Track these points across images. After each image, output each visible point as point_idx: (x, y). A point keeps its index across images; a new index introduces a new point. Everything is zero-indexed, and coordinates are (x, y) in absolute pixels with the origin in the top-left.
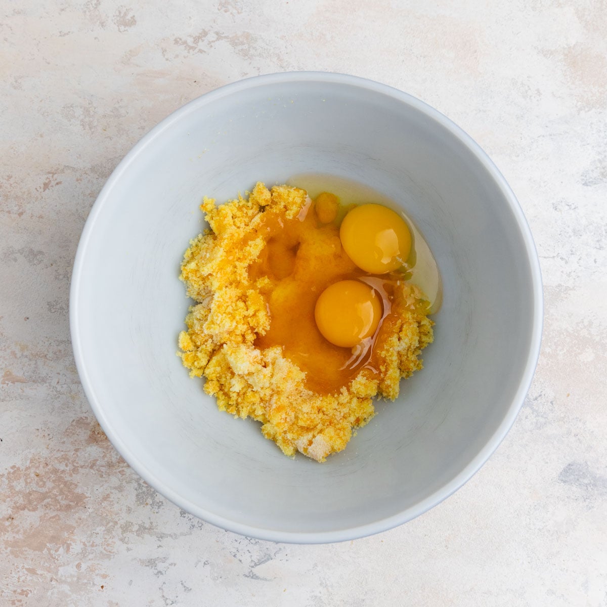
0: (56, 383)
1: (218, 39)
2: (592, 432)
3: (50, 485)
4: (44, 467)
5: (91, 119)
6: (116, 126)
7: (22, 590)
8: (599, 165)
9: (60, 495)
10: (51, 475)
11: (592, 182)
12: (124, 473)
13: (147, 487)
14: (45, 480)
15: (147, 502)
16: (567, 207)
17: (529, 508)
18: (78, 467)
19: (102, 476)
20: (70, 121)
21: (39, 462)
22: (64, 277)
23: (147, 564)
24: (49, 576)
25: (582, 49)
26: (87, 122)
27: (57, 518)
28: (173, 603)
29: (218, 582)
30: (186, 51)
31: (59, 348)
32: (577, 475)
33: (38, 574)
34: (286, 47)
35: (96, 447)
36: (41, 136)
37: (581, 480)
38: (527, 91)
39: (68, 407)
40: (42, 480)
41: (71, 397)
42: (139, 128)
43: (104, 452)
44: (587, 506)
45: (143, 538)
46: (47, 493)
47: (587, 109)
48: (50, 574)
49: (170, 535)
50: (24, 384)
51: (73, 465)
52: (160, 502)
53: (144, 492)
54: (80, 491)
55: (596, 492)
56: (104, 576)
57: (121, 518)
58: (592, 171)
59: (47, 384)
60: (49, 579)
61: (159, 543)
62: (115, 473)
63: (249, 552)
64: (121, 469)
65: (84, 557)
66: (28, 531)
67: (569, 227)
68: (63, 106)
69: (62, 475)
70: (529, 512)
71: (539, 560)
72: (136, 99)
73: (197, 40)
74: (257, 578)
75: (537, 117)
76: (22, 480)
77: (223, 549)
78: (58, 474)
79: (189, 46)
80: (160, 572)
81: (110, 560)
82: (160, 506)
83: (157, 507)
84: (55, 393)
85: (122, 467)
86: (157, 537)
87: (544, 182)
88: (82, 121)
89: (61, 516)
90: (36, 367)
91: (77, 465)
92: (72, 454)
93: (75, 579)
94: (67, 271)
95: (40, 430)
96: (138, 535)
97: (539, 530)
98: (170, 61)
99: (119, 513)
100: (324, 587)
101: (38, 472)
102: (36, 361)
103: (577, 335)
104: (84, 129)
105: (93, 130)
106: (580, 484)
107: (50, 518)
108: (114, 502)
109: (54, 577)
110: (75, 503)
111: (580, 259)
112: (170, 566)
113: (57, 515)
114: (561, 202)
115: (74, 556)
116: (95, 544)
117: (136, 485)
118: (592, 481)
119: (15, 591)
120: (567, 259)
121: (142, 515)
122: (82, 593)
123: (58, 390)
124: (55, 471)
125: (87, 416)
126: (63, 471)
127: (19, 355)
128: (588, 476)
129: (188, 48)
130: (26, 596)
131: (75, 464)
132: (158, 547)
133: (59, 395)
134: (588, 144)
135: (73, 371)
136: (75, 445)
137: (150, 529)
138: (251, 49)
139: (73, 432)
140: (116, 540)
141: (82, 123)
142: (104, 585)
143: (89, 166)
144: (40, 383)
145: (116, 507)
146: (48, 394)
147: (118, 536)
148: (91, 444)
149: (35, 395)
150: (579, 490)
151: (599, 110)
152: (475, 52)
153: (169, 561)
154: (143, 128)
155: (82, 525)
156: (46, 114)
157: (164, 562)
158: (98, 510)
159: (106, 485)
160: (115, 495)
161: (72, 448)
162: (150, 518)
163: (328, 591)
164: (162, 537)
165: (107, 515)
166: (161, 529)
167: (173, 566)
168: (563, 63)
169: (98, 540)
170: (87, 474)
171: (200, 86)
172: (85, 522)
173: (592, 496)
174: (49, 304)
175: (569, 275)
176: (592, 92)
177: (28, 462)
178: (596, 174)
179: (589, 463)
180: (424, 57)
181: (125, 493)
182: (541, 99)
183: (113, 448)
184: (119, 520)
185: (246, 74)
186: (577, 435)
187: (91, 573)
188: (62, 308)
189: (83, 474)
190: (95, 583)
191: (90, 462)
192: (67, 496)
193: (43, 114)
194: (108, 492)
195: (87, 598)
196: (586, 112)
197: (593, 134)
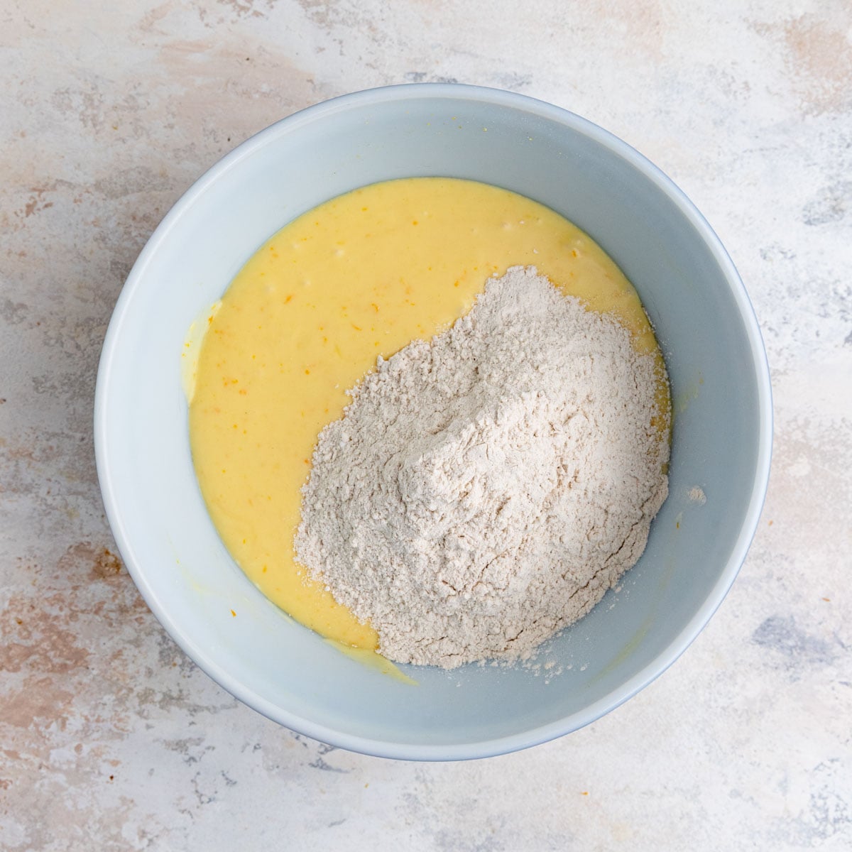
0: (46, 493)
2: (803, 575)
3: (37, 635)
4: (28, 611)
5: (95, 112)
6: (131, 123)
8: (829, 195)
9: (52, 650)
10: (38, 622)
11: (818, 219)
12: (142, 621)
14: (30, 629)
15: (175, 661)
16: (781, 256)
17: (710, 679)
18: (77, 611)
19: (111, 625)
20: (64, 113)
21: (22, 604)
22: (57, 342)
23: (174, 747)
24: (37, 761)
25: (812, 23)
26: (89, 116)
27: (48, 682)
28: (210, 800)
29: (273, 773)
30: (235, 13)
31: (50, 443)
32: (778, 634)
33: (21, 759)
34: (381, 11)
35: (102, 584)
36: (23, 135)
37: (784, 641)
38: (729, 85)
39: (62, 528)
40: (26, 629)
41: (67, 513)
42: (165, 127)
43: (114, 592)
44: (791, 677)
45: (169, 711)
46: (33, 647)
47: (815, 113)
48: (38, 759)
49: (207, 708)
51: (71, 610)
53: (170, 648)
54: (80, 645)
55: (804, 658)
56: (115, 763)
57: (138, 684)
58: (819, 203)
59: (33, 495)
60: (37, 765)
61: (191, 719)
62: (131, 620)
64: (138, 616)
65: (86, 736)
66: (8, 699)
67: (782, 284)
68: (54, 91)
69: (55, 623)
70: (709, 684)
72: (161, 83)
74: (328, 768)
75: (744, 122)
78: (50, 621)
79: (239, 6)
80: (193, 759)
81: (123, 740)
82: (193, 667)
83: (189, 669)
84: (44, 507)
85: (140, 613)
86: (189, 710)
87: (750, 218)
88: (82, 114)
89: (53, 679)
90: (17, 471)
91: (76, 609)
92: (69, 593)
93: (73, 766)
94: (60, 334)
95: (23, 560)
96: (162, 708)
97: (723, 708)
98: (211, 27)
99: (135, 677)
100: (421, 783)
101: (20, 617)
102: (17, 461)
103: (787, 438)
104: (86, 126)
105: (98, 128)
106: (782, 647)
107: (39, 681)
108: (128, 662)
109: (44, 763)
110: (74, 661)
111: (796, 331)
112: (206, 751)
113: (47, 678)
114: (773, 247)
115: (73, 734)
116: (101, 719)
117: (159, 638)
120: (777, 330)
121: (169, 679)
122: (84, 785)
123: (49, 503)
124: (45, 617)
125: (89, 540)
126: (56, 618)
128: (794, 635)
129: (239, 9)
130: (5, 788)
131: (73, 608)
132: (190, 724)
133: (50, 510)
134: (815, 164)
135: (69, 477)
136: (74, 582)
138: (330, 12)
139: (70, 563)
140: (131, 713)
141: (82, 117)
142: (114, 775)
143: (92, 181)
144: (22, 493)
145: (131, 669)
146: (35, 509)
147: (134, 708)
148: (96, 580)
149: (16, 510)
150: (781, 655)
151: (833, 114)
152: (658, 24)
153: (205, 744)
154: (171, 127)
155: (83, 693)
156: (29, 103)
157: (198, 745)
158: (106, 671)
159: (117, 638)
160: (130, 651)
161: (69, 585)
162: (178, 684)
163: (427, 787)
164: (195, 711)
165: (118, 680)
166: (194, 699)
167: (211, 750)
168: (785, 44)
169: (106, 714)
170: (90, 622)
171: (255, 66)
172: (87, 689)
173: (798, 663)
174: (35, 380)
175: (779, 354)
176: (823, 88)
177: (7, 603)
178: (824, 208)
179: (796, 618)
180: (583, 30)
181: (143, 649)
182: (749, 97)
183: (126, 587)
184: (135, 686)
185: (322, 50)
186: (781, 579)
187: (96, 758)
188: (53, 387)
189: (85, 621)
190: (102, 771)
191: (95, 605)
192: (62, 651)
193: (25, 103)
194: (120, 647)
195: (90, 792)
196: (814, 117)
197: (822, 149)
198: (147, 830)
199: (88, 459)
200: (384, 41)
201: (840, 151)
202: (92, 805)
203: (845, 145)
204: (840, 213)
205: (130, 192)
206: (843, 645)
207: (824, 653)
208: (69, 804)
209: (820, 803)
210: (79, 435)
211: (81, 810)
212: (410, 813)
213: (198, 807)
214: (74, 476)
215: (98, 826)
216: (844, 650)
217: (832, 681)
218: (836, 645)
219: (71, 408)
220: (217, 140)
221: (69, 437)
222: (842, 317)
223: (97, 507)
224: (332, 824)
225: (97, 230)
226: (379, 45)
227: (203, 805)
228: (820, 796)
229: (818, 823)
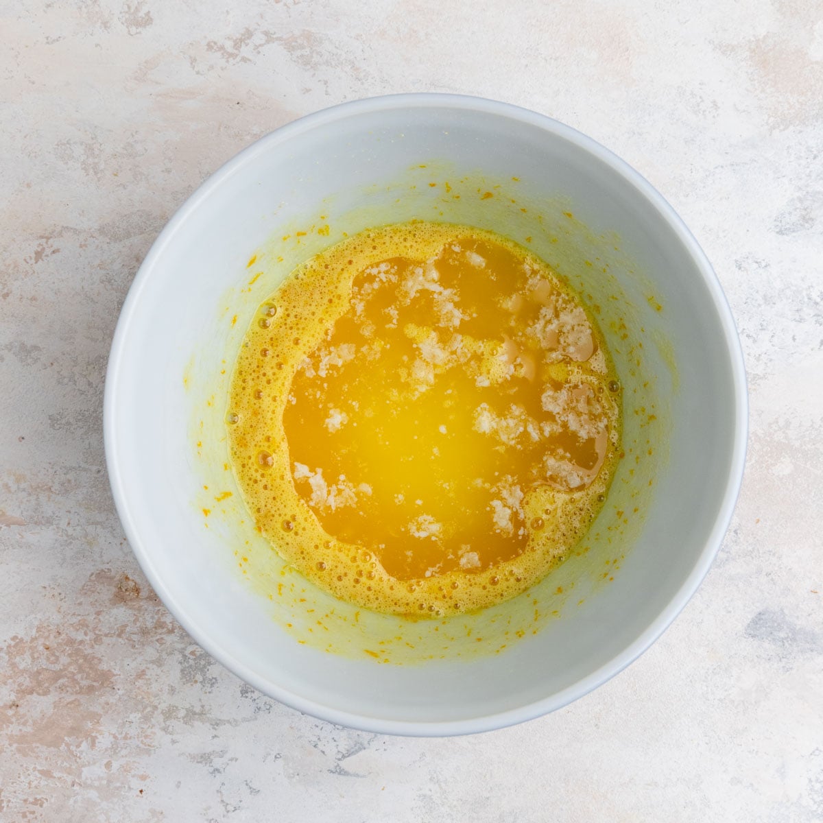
0: (66, 524)
1: (268, 42)
2: (790, 569)
4: (55, 637)
5: (96, 160)
6: (130, 170)
7: (36, 799)
8: (799, 205)
9: (79, 673)
10: (65, 647)
11: (790, 229)
12: (164, 641)
13: (194, 660)
14: (57, 654)
15: (196, 678)
16: (755, 265)
17: (707, 672)
18: (101, 635)
19: (133, 647)
20: (67, 163)
21: (49, 631)
22: (70, 381)
23: (199, 760)
24: (69, 779)
25: (775, 42)
26: (90, 165)
27: (77, 703)
28: (235, 809)
29: (294, 780)
30: (224, 60)
31: (68, 476)
32: (769, 626)
33: (55, 777)
34: (363, 51)
35: (123, 609)
36: (29, 186)
37: (775, 633)
38: (698, 104)
39: (83, 557)
40: (53, 655)
41: (88, 542)
42: (163, 171)
43: (134, 615)
44: (783, 667)
45: (192, 726)
46: (61, 670)
47: (782, 127)
48: (70, 777)
49: (229, 722)
50: (23, 527)
51: (95, 634)
52: (213, 678)
53: (191, 666)
54: (105, 667)
55: (796, 649)
56: (143, 778)
57: (162, 701)
58: (790, 213)
59: (54, 527)
60: (70, 783)
61: (215, 733)
62: (152, 641)
63: (335, 741)
64: (158, 637)
65: (115, 753)
66: (39, 721)
67: (757, 292)
68: (56, 143)
69: (80, 647)
70: (705, 677)
71: (720, 739)
72: (157, 130)
73: (238, 43)
74: (346, 774)
75: (714, 139)
76: (27, 656)
77: (300, 737)
78: (76, 646)
79: (228, 53)
80: (217, 770)
81: (149, 756)
82: (213, 683)
83: (209, 686)
84: (65, 538)
85: (161, 634)
86: (211, 724)
87: (724, 231)
88: (83, 163)
89: (81, 700)
90: (38, 504)
91: (99, 633)
92: (92, 618)
93: (105, 782)
94: (73, 373)
95: (48, 588)
96: (185, 723)
97: (720, 700)
98: (202, 75)
99: (158, 695)
100: (435, 783)
101: (47, 644)
102: (37, 496)
103: (768, 439)
104: (88, 174)
105: (99, 175)
106: (774, 639)
107: (68, 704)
108: (152, 681)
109: (77, 780)
110: (100, 683)
111: (773, 336)
112: (230, 762)
113: (75, 700)
114: (747, 258)
115: (102, 752)
116: (129, 736)
117: (180, 657)
118: (790, 635)
119: (25, 801)
120: (755, 336)
121: (191, 696)
122: (115, 800)
123: (70, 533)
124: (71, 642)
125: (109, 568)
126: (81, 642)
127: (14, 488)
128: (785, 627)
129: (227, 56)
130: (41, 806)
131: (97, 632)
132: (213, 737)
133: (71, 540)
134: (784, 176)
135: (87, 508)
136: (96, 607)
137: (201, 714)
138: (314, 55)
139: (92, 589)
140: (156, 730)
141: (84, 166)
142: (143, 789)
143: (96, 226)
144: (44, 525)
145: (155, 687)
146: (56, 540)
147: (160, 724)
148: (117, 605)
149: (39, 541)
150: (773, 647)
151: (799, 128)
152: (627, 50)
153: (228, 756)
154: (168, 171)
155: (110, 712)
156: (33, 155)
157: (222, 757)
158: (131, 691)
159: (140, 659)
160: (153, 671)
161: (92, 610)
162: (200, 700)
163: (441, 788)
164: (217, 725)
165: (143, 698)
166: (216, 714)
167: (234, 762)
168: (749, 62)
169: (133, 731)
170: (114, 645)
171: (245, 110)
172: (114, 708)
173: (790, 654)
174: (50, 418)
175: (758, 358)
176: (789, 103)
177: (34, 631)
178: (795, 218)
179: (786, 611)
180: (556, 60)
181: (165, 668)
182: (718, 115)
183: (146, 610)
184: (159, 704)
185: (308, 90)
186: (770, 574)
187: (125, 773)
188: (69, 423)
189: (109, 644)
190: (132, 787)
191: (118, 629)
192: (88, 674)
193: (29, 155)
194: (143, 667)
195: (121, 806)
196: (781, 131)
197: (790, 162)
199: (105, 490)
200: (367, 80)
201: (808, 163)
202: (124, 819)
203: (813, 156)
204: (810, 222)
205: (133, 235)
207: (814, 643)
208: (102, 818)
210: (94, 468)
212: (426, 813)
213: (224, 816)
214: (92, 507)
219: (87, 442)
221: (85, 470)
222: (817, 321)
223: (115, 535)
225: (103, 272)
226: (362, 84)
227: (229, 814)
228: (817, 780)
229: (816, 806)
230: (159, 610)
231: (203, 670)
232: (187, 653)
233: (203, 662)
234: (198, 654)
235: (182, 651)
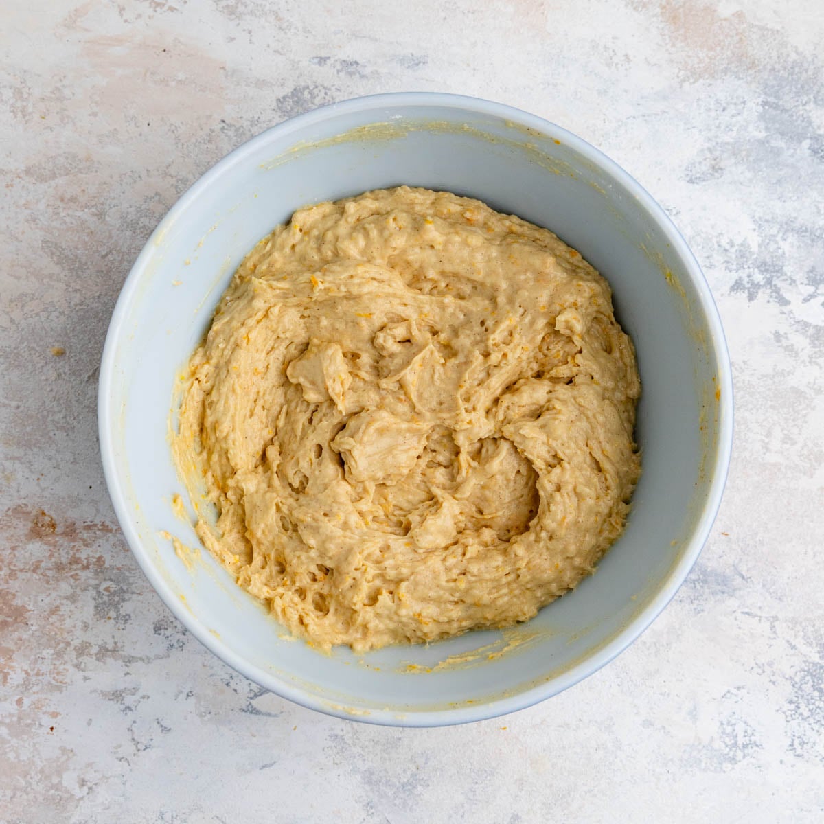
5: (25, 104)
6: (58, 113)
8: (708, 155)
11: (700, 178)
12: (78, 577)
13: (108, 596)
15: (110, 615)
18: (16, 570)
19: (48, 582)
23: (111, 697)
26: (18, 107)
28: (146, 748)
29: (206, 719)
30: (152, 9)
35: (39, 544)
38: (611, 58)
41: (5, 477)
42: (90, 115)
43: (50, 550)
44: (695, 609)
45: (105, 663)
47: (692, 81)
49: (141, 659)
51: (10, 569)
52: (127, 615)
53: (105, 603)
54: (19, 603)
55: (707, 591)
56: (55, 715)
57: (75, 637)
58: (700, 163)
61: (127, 670)
62: (66, 577)
64: (73, 573)
65: (27, 689)
71: (632, 681)
72: (85, 75)
74: (258, 712)
75: (626, 91)
77: (212, 675)
79: (155, 2)
80: (128, 708)
81: (61, 692)
82: (127, 620)
83: (123, 622)
85: (75, 570)
86: (123, 661)
88: (12, 106)
91: (15, 568)
92: (8, 553)
93: (15, 719)
96: (98, 660)
98: (129, 23)
99: (72, 631)
104: (16, 117)
105: (27, 118)
108: (65, 617)
110: (14, 618)
112: (141, 700)
115: (13, 688)
116: (41, 672)
117: (94, 593)
118: (701, 576)
121: (104, 632)
122: (25, 737)
125: (26, 503)
129: (154, 5)
131: (12, 567)
132: (126, 674)
134: (694, 127)
135: (6, 443)
136: (12, 542)
138: (239, 5)
139: (9, 524)
140: (68, 666)
141: (12, 109)
142: (54, 726)
143: (23, 167)
145: (68, 623)
147: (72, 661)
148: (33, 540)
151: (708, 81)
152: (542, 5)
153: (141, 693)
154: (95, 114)
155: (23, 648)
157: (133, 694)
158: (44, 627)
159: (54, 594)
160: (67, 607)
161: (8, 545)
162: (113, 637)
163: (353, 728)
164: (130, 662)
165: (56, 634)
166: (128, 651)
167: (145, 699)
168: (660, 18)
169: (45, 668)
170: (28, 580)
171: (171, 57)
172: (27, 644)
173: (701, 595)
176: (698, 57)
178: (705, 167)
180: (473, 13)
181: (79, 604)
182: (630, 68)
183: (62, 545)
184: (72, 640)
185: (232, 39)
187: (36, 710)
189: (23, 580)
190: (42, 724)
191: (33, 564)
192: (2, 609)
194: (57, 603)
195: (31, 744)
196: (691, 84)
197: (700, 113)
198: (87, 778)
199: (24, 425)
200: (290, 30)
201: (717, 115)
202: (33, 756)
203: (722, 109)
204: (720, 171)
205: (58, 176)
206: (743, 577)
207: (726, 585)
208: (11, 756)
209: (729, 729)
210: (14, 404)
211: (24, 761)
212: (338, 753)
213: (134, 755)
214: (11, 442)
215: (40, 776)
216: (744, 582)
217: (734, 612)
218: (737, 577)
219: (7, 378)
220: (138, 124)
221: (5, 405)
222: (727, 268)
223: (33, 470)
224: (264, 767)
225: (28, 212)
226: (286, 33)
227: (140, 753)
228: (729, 723)
229: (728, 749)
230: (74, 546)
231: (116, 606)
232: (101, 589)
233: (117, 599)
234: (112, 590)
235: (96, 587)
